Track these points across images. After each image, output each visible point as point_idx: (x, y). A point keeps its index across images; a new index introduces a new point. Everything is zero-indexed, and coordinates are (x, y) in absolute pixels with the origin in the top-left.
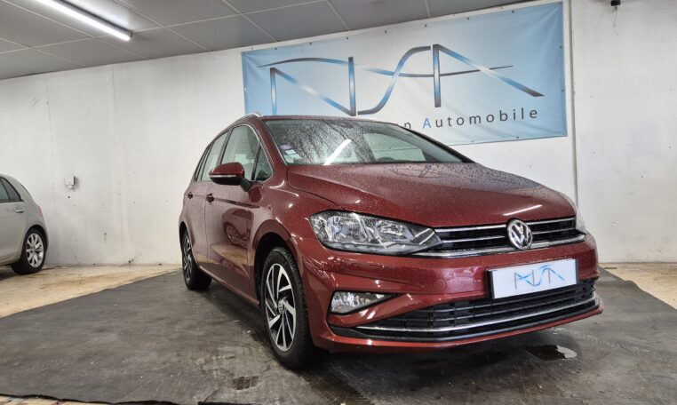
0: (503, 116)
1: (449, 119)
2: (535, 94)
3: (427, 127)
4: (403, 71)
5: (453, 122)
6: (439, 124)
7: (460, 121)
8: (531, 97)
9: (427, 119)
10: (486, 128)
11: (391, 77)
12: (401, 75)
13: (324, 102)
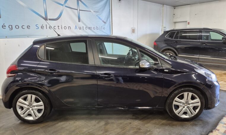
1: (83, 27)
2: (105, 23)
3: (76, 29)
4: (66, 5)
5: (84, 28)
6: (80, 28)
7: (86, 28)
9: (76, 26)
10: (93, 31)
11: (62, 6)
12: (66, 6)
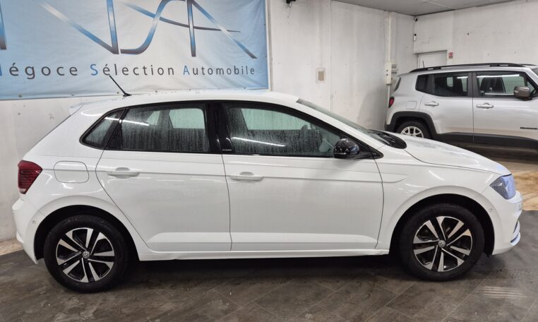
0: (236, 71)
1: (203, 69)
2: (253, 57)
3: (186, 73)
4: (163, 15)
5: (206, 71)
6: (196, 72)
7: (211, 71)
8: (250, 58)
9: (186, 67)
10: (228, 80)
11: (152, 18)
12: (162, 19)
13: (77, 30)
